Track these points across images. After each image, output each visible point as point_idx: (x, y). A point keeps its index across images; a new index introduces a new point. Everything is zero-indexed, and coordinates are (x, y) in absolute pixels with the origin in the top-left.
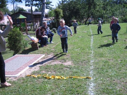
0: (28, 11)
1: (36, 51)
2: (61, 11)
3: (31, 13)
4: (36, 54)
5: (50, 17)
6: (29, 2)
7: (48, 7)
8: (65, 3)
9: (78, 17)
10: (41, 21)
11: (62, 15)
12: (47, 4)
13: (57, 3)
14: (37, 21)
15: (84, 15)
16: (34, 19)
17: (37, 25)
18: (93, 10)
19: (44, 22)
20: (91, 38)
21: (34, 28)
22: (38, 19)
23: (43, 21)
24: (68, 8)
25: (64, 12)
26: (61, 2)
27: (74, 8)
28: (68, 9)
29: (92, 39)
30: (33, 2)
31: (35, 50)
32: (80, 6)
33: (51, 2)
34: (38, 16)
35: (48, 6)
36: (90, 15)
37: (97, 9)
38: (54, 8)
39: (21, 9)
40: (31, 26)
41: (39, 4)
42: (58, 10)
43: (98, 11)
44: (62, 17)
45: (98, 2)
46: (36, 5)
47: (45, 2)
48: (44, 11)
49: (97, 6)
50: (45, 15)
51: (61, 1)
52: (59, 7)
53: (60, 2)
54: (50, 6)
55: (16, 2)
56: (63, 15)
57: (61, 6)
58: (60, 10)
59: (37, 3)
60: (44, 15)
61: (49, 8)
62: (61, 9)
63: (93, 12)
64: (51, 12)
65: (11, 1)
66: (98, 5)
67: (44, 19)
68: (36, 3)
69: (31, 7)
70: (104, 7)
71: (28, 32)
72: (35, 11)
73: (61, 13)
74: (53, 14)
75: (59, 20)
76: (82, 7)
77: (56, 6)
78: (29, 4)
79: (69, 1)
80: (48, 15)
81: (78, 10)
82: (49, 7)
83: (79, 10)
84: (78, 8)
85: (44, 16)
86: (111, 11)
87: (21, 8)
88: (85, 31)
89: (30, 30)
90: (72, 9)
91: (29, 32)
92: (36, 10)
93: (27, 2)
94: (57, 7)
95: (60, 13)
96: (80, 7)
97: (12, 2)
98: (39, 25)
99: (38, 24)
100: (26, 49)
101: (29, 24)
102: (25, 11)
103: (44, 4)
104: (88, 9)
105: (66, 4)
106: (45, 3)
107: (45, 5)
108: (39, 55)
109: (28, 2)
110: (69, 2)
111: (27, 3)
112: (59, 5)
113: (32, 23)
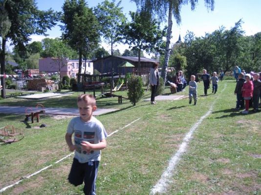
9: (209, 68)
15: (219, 66)
24: (194, 54)
25: (188, 59)
27: (204, 53)
28: (194, 56)
32: (214, 51)
34: (146, 64)
36: (229, 66)
37: (241, 57)
41: (150, 46)
43: (243, 60)
45: (243, 46)
49: (241, 52)
51: (184, 42)
55: (115, 42)
56: (188, 64)
57: (183, 51)
58: (183, 57)
65: (109, 42)
66: (242, 51)
67: (166, 69)
68: (145, 45)
70: (254, 53)
73: (185, 62)
76: (216, 54)
79: (195, 43)
81: (210, 57)
83: (212, 58)
84: (211, 54)
85: (167, 65)
90: (200, 56)
93: (132, 43)
95: (182, 62)
96: (213, 53)
104: (227, 56)
105: (190, 47)
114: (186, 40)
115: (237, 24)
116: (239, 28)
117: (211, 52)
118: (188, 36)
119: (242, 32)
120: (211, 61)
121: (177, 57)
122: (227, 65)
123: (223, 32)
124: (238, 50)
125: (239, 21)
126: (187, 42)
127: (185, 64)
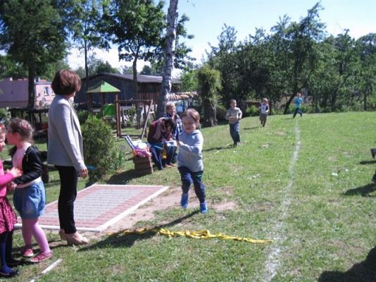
0: (121, 72)
1: (147, 178)
2: (217, 75)
3: (131, 77)
4: (144, 184)
5: (185, 91)
6: (130, 49)
7: (180, 64)
8: (229, 51)
9: (264, 91)
10: (160, 101)
11: (220, 86)
12: (177, 56)
13: (206, 51)
14: (148, 101)
15: (282, 87)
16: (140, 95)
17: (147, 111)
18: (309, 72)
19: (168, 103)
20: (295, 150)
21: (138, 119)
22: (152, 94)
23: (167, 100)
24: (237, 67)
25: (224, 76)
26: (217, 49)
27: (254, 65)
28: (237, 70)
29: (296, 153)
30: (138, 48)
31: (144, 174)
32: (271, 61)
33: (190, 50)
34: (151, 87)
35: (181, 59)
36: (299, 86)
37: (320, 70)
38: (196, 66)
39: (104, 65)
40: (131, 114)
41: (157, 54)
42: (208, 71)
43: (322, 76)
44: (218, 90)
45: (323, 51)
46: (147, 56)
47: (173, 49)
48: (169, 75)
49: (320, 61)
50: (172, 84)
51: (218, 47)
52: (211, 63)
53: (213, 48)
54: (185, 59)
55: (92, 48)
56: (223, 84)
57: (217, 61)
58: (214, 71)
59: (151, 51)
60: (170, 84)
61: (183, 66)
62: (217, 68)
63: (308, 79)
64: (187, 78)
65: (81, 46)
66: (322, 59)
67: (168, 96)
68: (147, 52)
69: (133, 61)
70: (341, 64)
71: (122, 130)
72: (142, 73)
73: (217, 80)
74: (194, 83)
75: (210, 99)
76: (276, 65)
77: (203, 60)
78: (128, 53)
79: (238, 47)
80: (180, 84)
81: (265, 71)
82: (183, 63)
83: (268, 73)
84: (266, 66)
85: (168, 88)
86: (361, 75)
87: (105, 63)
88: (281, 131)
89: (129, 126)
90: (247, 70)
91: (124, 130)
92: (146, 71)
93: (123, 49)
94: (204, 63)
95: (213, 81)
96: (271, 64)
97: (80, 48)
98: (153, 112)
99: (150, 109)
100: (120, 171)
101: (124, 108)
102: (114, 71)
103: (169, 55)
104: (295, 68)
105: (230, 55)
106: (174, 52)
107: (174, 58)
108: (153, 186)
109: (127, 49)
110: (240, 49)
111: (124, 51)
112: (211, 58)
113: (133, 107)
114: (222, 41)
115: (311, 12)
116: (316, 18)
117: (266, 63)
118: (225, 34)
119: (320, 26)
120: (267, 79)
121: (203, 72)
122: (296, 86)
123: (286, 26)
124: (313, 58)
125: (316, 6)
126: (225, 45)
127: (218, 84)
